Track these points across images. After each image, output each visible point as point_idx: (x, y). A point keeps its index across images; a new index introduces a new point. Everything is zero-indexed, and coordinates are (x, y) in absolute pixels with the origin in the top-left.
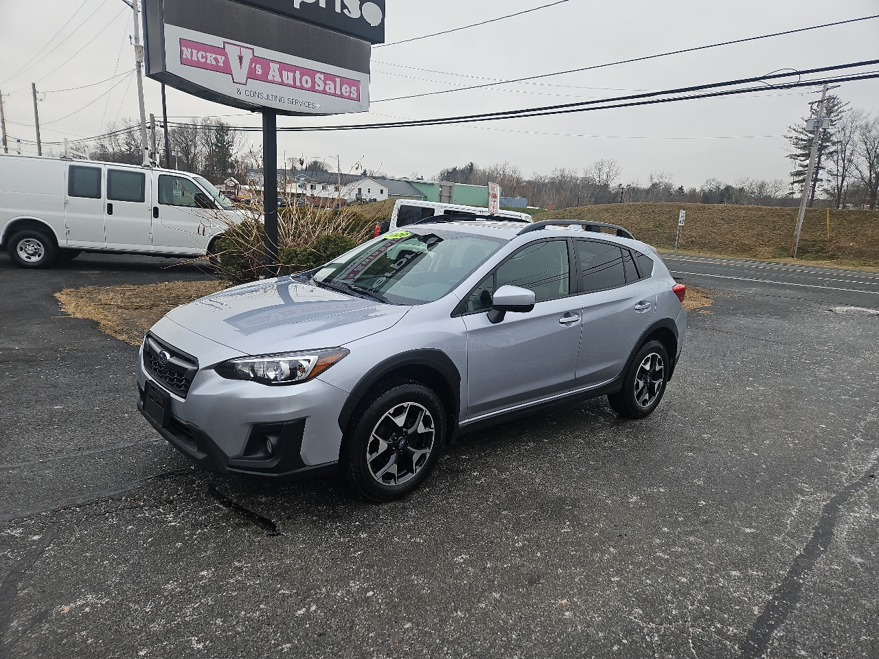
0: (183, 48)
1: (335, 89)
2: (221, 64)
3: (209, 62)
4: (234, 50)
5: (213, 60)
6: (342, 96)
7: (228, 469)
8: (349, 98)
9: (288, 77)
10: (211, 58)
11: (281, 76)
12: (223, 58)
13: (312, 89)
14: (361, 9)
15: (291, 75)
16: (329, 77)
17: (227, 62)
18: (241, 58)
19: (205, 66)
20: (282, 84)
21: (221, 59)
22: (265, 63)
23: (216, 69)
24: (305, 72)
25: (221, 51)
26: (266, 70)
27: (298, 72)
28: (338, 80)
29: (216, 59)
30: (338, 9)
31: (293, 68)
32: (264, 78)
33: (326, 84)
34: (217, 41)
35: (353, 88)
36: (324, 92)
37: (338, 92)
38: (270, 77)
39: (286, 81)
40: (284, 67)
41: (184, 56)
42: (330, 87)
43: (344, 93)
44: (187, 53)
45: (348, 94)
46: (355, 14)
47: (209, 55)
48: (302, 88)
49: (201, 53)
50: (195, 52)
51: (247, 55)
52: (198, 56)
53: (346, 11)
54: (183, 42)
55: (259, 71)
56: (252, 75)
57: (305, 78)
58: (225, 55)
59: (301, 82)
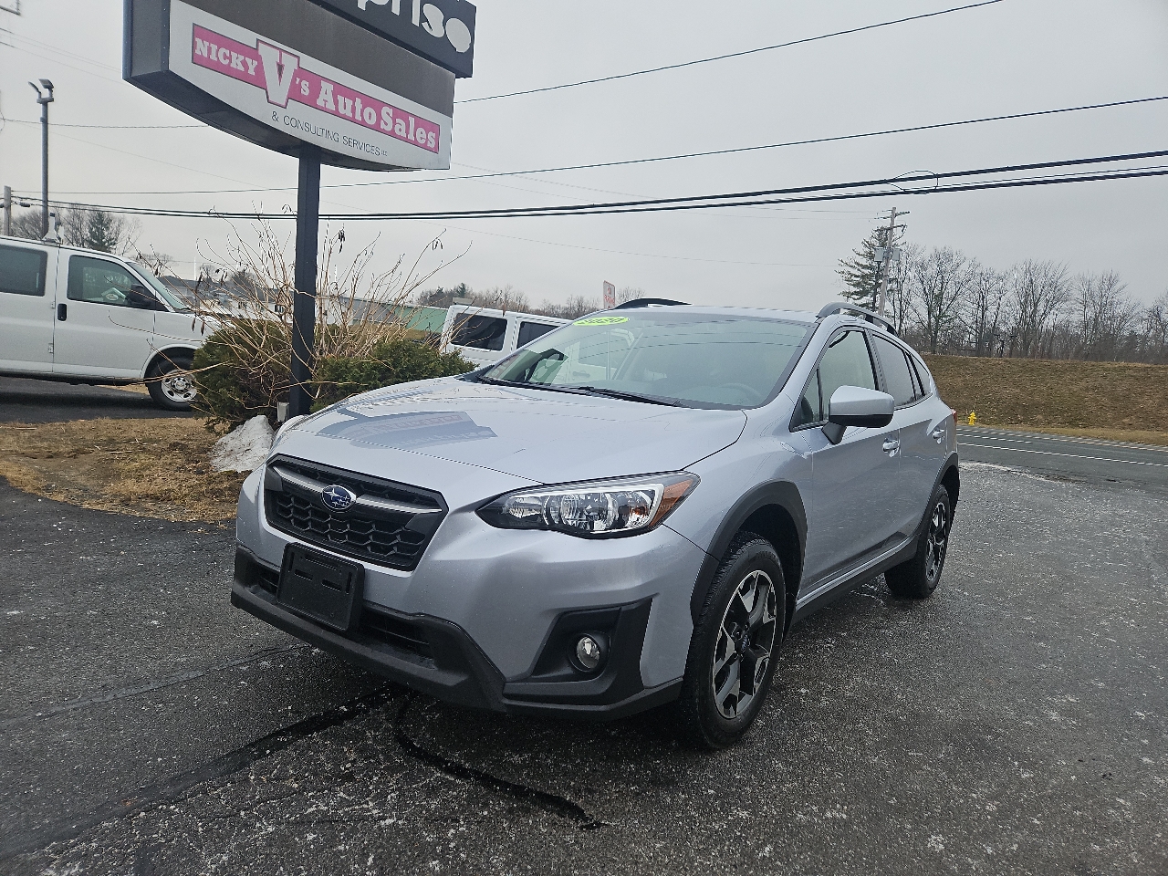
0: (197, 40)
1: (407, 132)
2: (251, 72)
3: (233, 65)
4: (270, 53)
5: (240, 64)
6: (415, 143)
7: (507, 701)
8: (425, 147)
9: (345, 105)
10: (237, 62)
11: (336, 102)
12: (256, 63)
13: (376, 128)
14: (444, 25)
15: (349, 103)
16: (399, 113)
17: (259, 69)
18: (280, 68)
19: (228, 71)
20: (336, 114)
21: (252, 65)
22: (316, 81)
23: (243, 77)
24: (369, 101)
25: (253, 53)
26: (315, 90)
27: (358, 101)
28: (412, 120)
29: (244, 63)
30: (416, 21)
31: (351, 94)
32: (311, 102)
33: (395, 123)
34: (247, 37)
35: (430, 134)
36: (392, 134)
37: (411, 137)
38: (320, 102)
39: (342, 111)
40: (340, 89)
41: (197, 52)
42: (400, 127)
43: (419, 139)
44: (202, 47)
45: (423, 142)
46: (437, 32)
47: (234, 55)
48: (363, 124)
49: (223, 50)
50: (214, 47)
51: (290, 65)
52: (219, 54)
53: (425, 25)
54: (198, 31)
55: (305, 91)
56: (295, 95)
57: (368, 110)
58: (258, 58)
59: (362, 115)
